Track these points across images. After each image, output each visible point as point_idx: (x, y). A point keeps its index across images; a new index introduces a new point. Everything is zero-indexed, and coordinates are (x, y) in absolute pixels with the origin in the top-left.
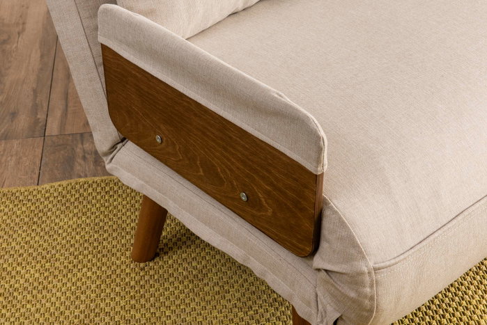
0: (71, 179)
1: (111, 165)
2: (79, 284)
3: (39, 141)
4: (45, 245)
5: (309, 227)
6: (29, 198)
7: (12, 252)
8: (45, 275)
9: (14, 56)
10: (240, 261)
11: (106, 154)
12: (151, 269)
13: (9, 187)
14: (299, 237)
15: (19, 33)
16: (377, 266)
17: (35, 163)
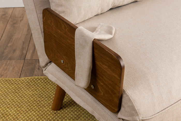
0: (33, 76)
1: (45, 71)
2: (30, 117)
3: (23, 61)
4: (19, 101)
5: (117, 101)
6: (16, 82)
7: (6, 103)
8: (17, 113)
9: (18, 29)
10: (90, 112)
11: (44, 67)
12: (58, 114)
13: (9, 78)
14: (113, 105)
15: (21, 21)
16: (143, 119)
17: (19, 69)
